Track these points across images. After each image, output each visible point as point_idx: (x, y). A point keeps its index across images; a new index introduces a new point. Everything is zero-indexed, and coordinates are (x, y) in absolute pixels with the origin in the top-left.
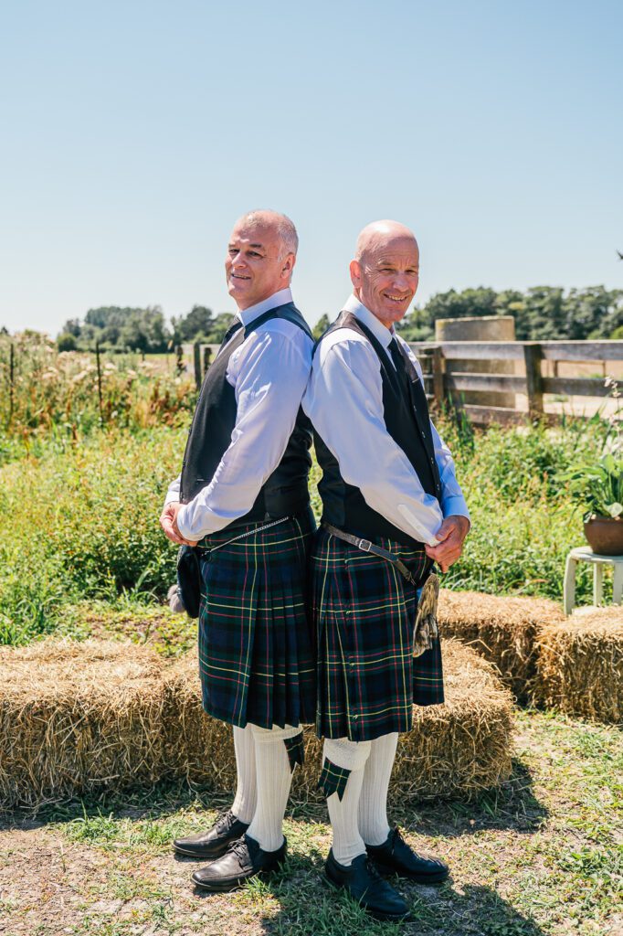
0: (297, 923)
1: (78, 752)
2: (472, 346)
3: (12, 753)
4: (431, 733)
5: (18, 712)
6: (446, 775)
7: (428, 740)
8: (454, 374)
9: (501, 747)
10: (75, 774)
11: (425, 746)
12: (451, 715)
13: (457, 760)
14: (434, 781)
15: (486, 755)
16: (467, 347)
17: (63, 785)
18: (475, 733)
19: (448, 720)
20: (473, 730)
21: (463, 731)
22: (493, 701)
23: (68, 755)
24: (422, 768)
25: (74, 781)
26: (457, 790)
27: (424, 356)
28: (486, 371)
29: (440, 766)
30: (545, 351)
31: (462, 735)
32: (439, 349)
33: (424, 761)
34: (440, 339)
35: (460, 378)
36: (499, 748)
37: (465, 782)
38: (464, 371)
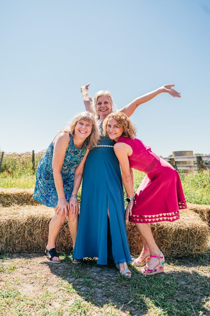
0: (136, 289)
1: (66, 236)
2: (182, 157)
3: (44, 234)
4: (181, 234)
5: (47, 220)
6: (186, 248)
7: (180, 236)
8: (177, 165)
9: (205, 240)
10: (64, 243)
11: (179, 238)
12: (188, 228)
13: (190, 243)
14: (182, 250)
15: (200, 242)
16: (181, 158)
17: (60, 246)
18: (196, 234)
19: (187, 229)
20: (195, 233)
21: (192, 234)
22: (202, 224)
23: (63, 236)
24: (178, 246)
25: (64, 245)
26: (190, 254)
27: (169, 160)
28: (186, 164)
29: (184, 245)
30: (202, 158)
31: (192, 235)
32: (173, 159)
33: (178, 243)
34: (174, 156)
35: (179, 166)
36: (204, 240)
37: (192, 251)
38: (180, 164)
